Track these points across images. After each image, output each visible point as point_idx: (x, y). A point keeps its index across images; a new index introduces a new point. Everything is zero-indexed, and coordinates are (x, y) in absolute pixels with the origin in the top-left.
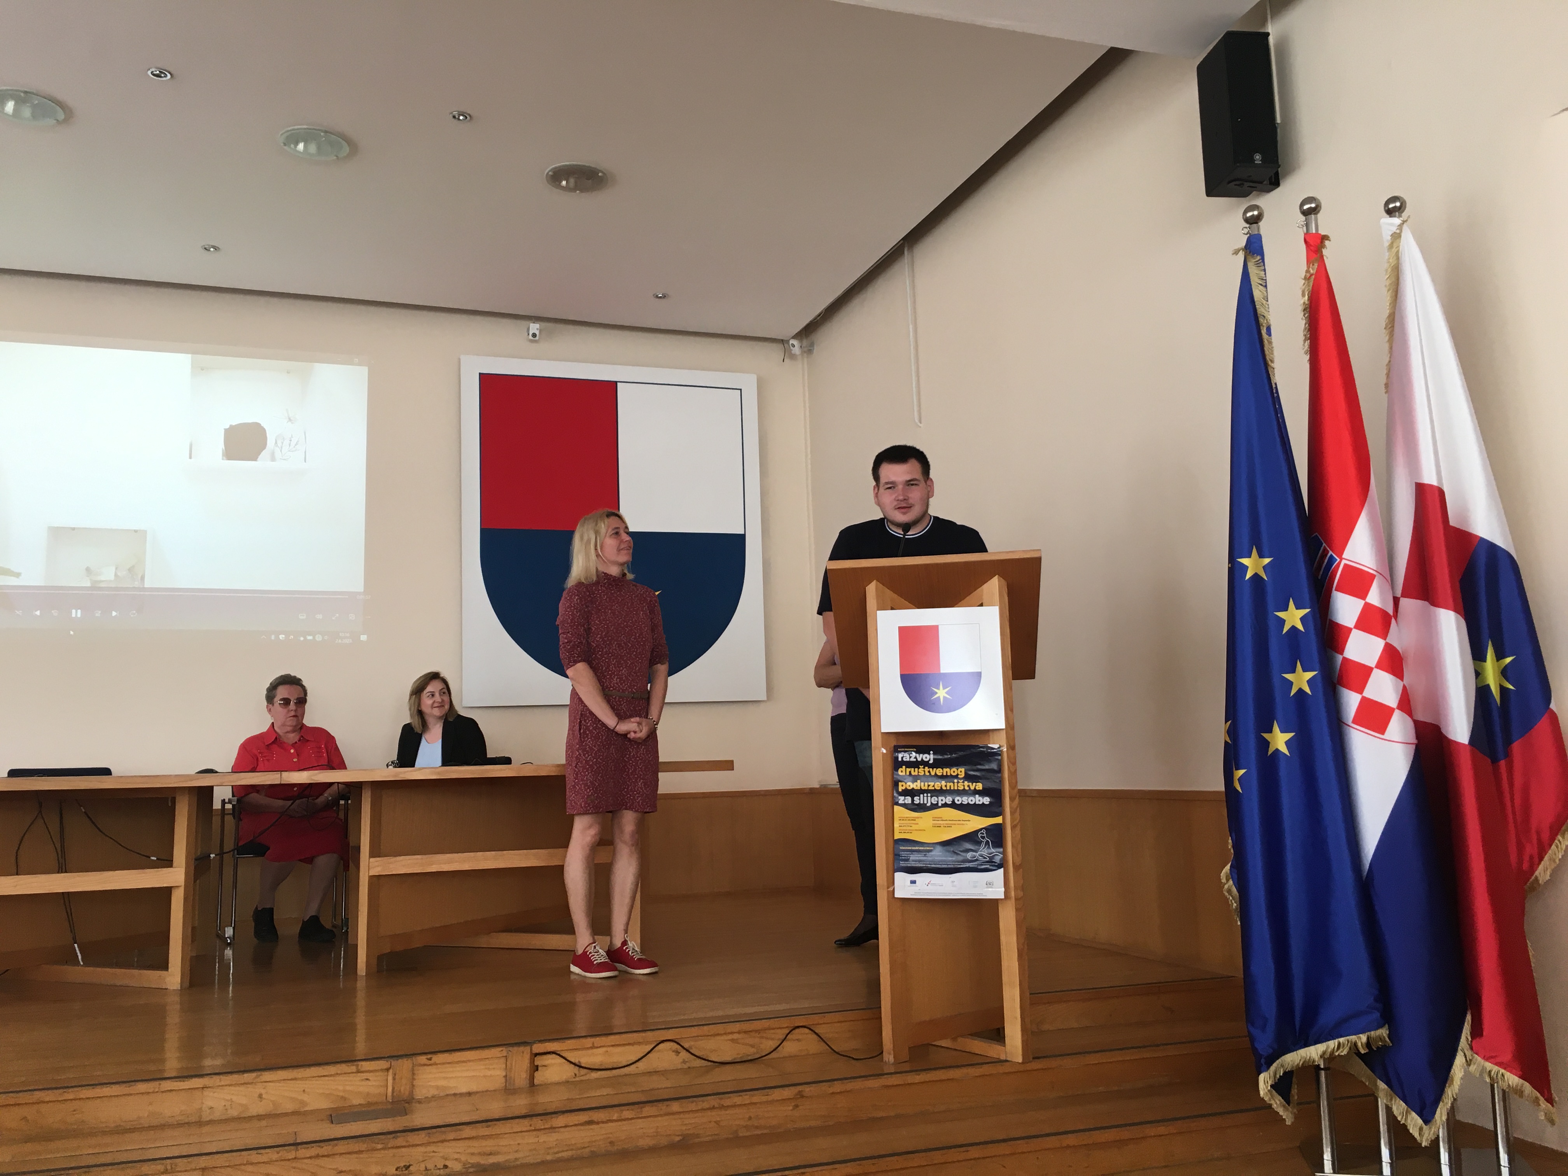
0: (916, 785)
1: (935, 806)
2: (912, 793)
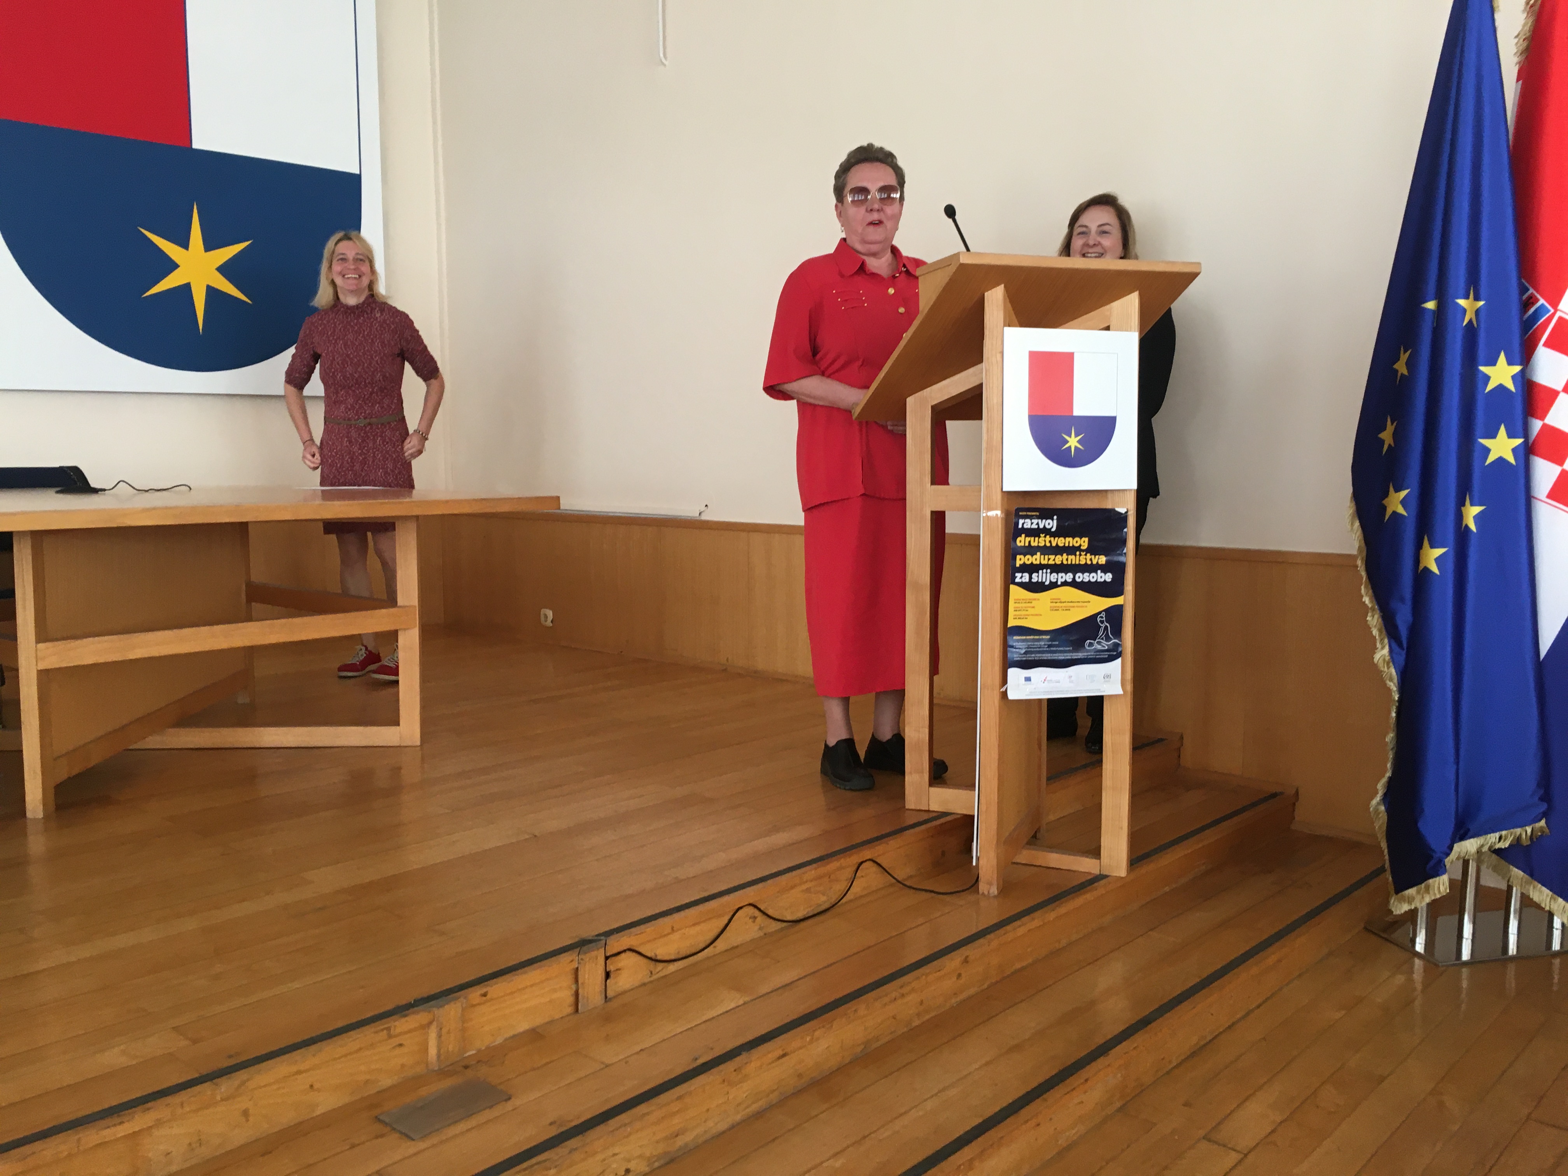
0: (1037, 559)
1: (1054, 585)
2: (1031, 569)
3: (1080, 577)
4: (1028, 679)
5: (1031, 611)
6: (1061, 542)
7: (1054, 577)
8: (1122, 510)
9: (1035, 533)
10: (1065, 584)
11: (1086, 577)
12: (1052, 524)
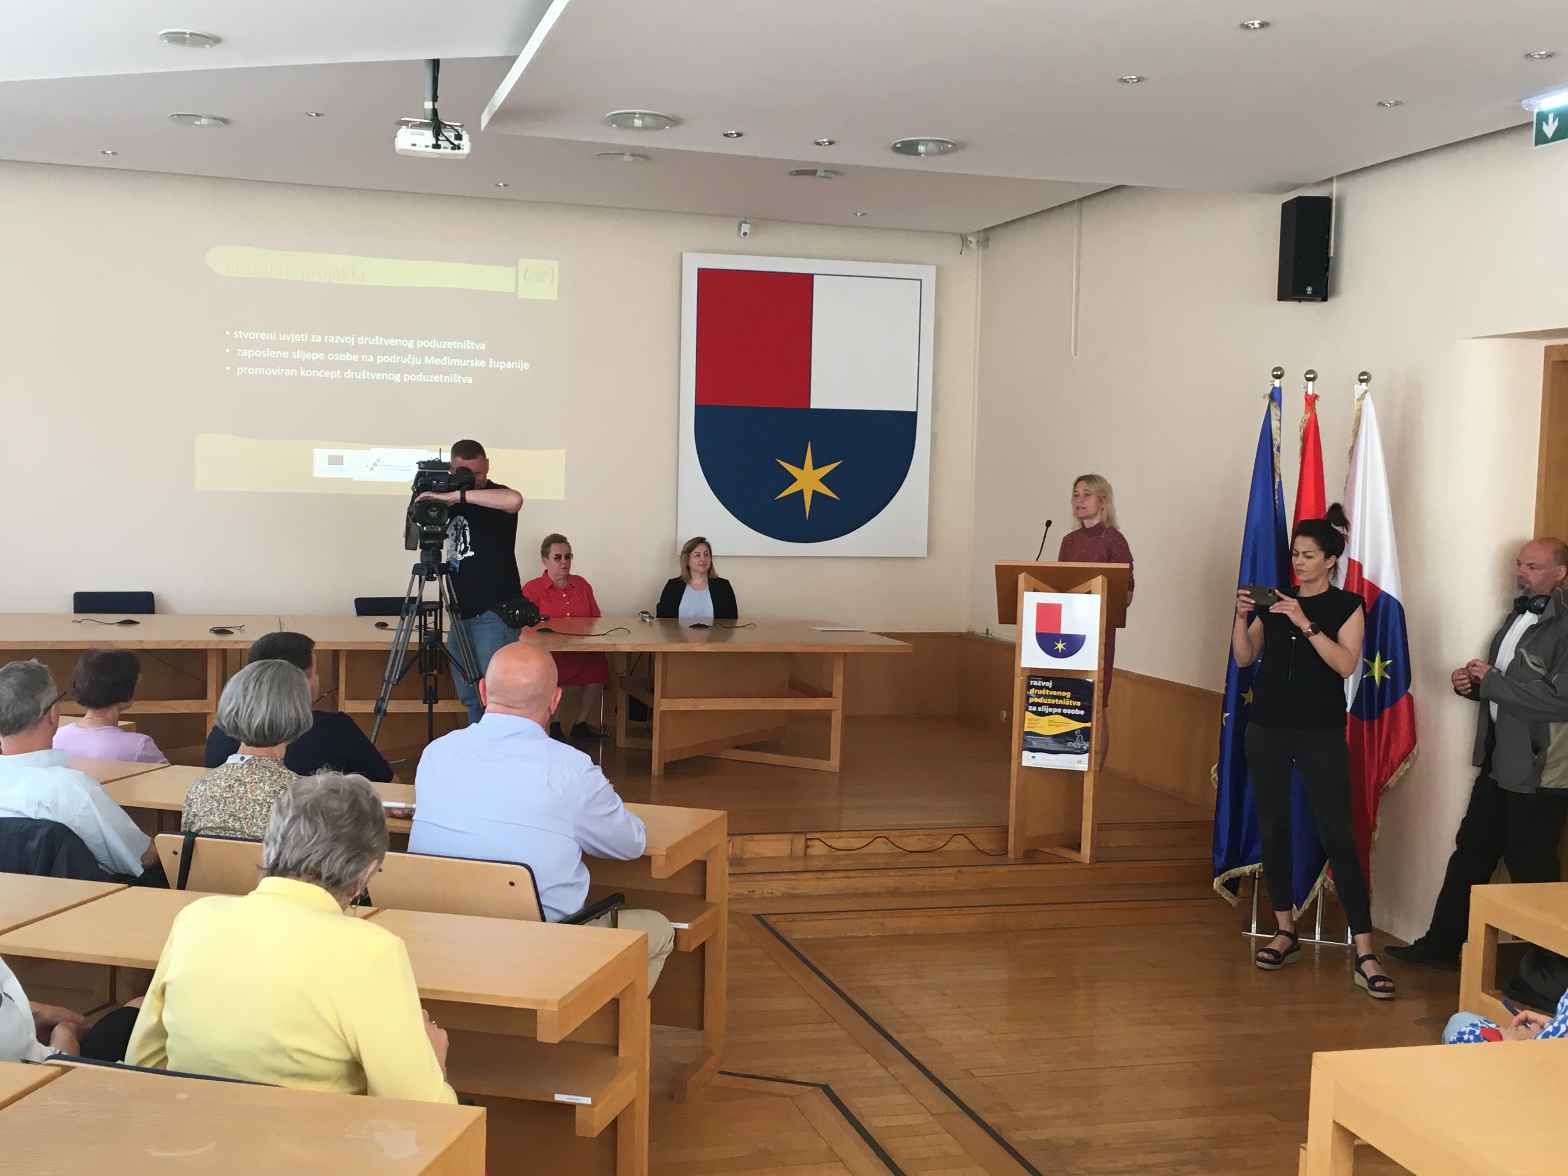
0: (1041, 700)
1: (1050, 714)
2: (1038, 705)
3: (1065, 711)
4: (1033, 757)
5: (1037, 725)
6: (1055, 693)
7: (1050, 710)
8: (1091, 681)
9: (1041, 688)
10: (1057, 713)
11: (1069, 711)
12: (1049, 684)
